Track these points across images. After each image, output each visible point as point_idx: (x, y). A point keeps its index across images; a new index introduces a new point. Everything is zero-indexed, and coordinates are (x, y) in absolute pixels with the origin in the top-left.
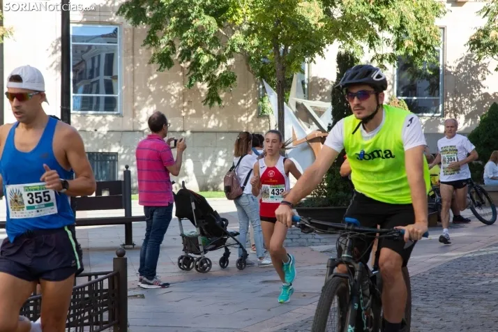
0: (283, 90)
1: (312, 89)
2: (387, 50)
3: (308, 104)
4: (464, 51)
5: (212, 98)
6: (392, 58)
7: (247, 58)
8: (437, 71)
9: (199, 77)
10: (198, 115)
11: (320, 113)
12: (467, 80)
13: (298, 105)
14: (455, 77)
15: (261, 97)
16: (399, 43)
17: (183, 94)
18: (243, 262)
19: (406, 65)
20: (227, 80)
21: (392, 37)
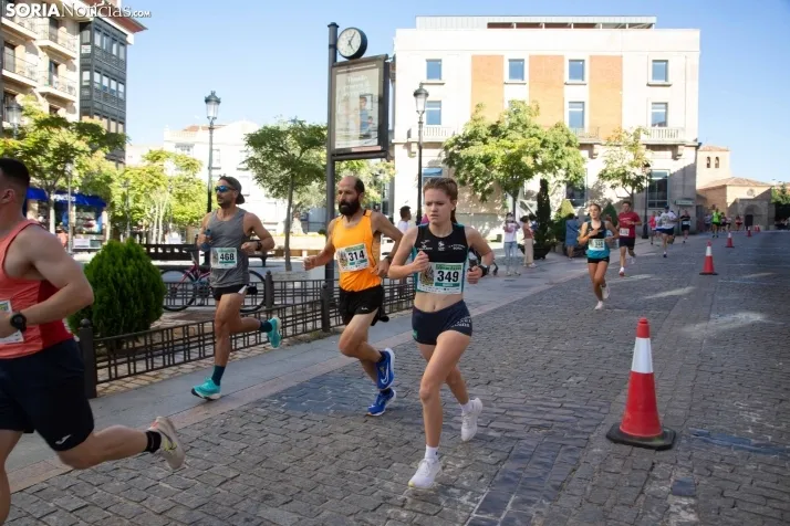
0: (515, 196)
1: (528, 195)
2: (562, 178)
3: (526, 202)
4: (597, 178)
5: (483, 199)
6: (564, 182)
7: (498, 181)
8: (583, 188)
9: (477, 190)
10: (477, 207)
11: (531, 206)
12: (597, 192)
13: (522, 203)
14: (592, 191)
15: (505, 198)
16: (567, 175)
17: (470, 197)
18: (495, 271)
19: (570, 185)
20: (490, 191)
21: (564, 173)
